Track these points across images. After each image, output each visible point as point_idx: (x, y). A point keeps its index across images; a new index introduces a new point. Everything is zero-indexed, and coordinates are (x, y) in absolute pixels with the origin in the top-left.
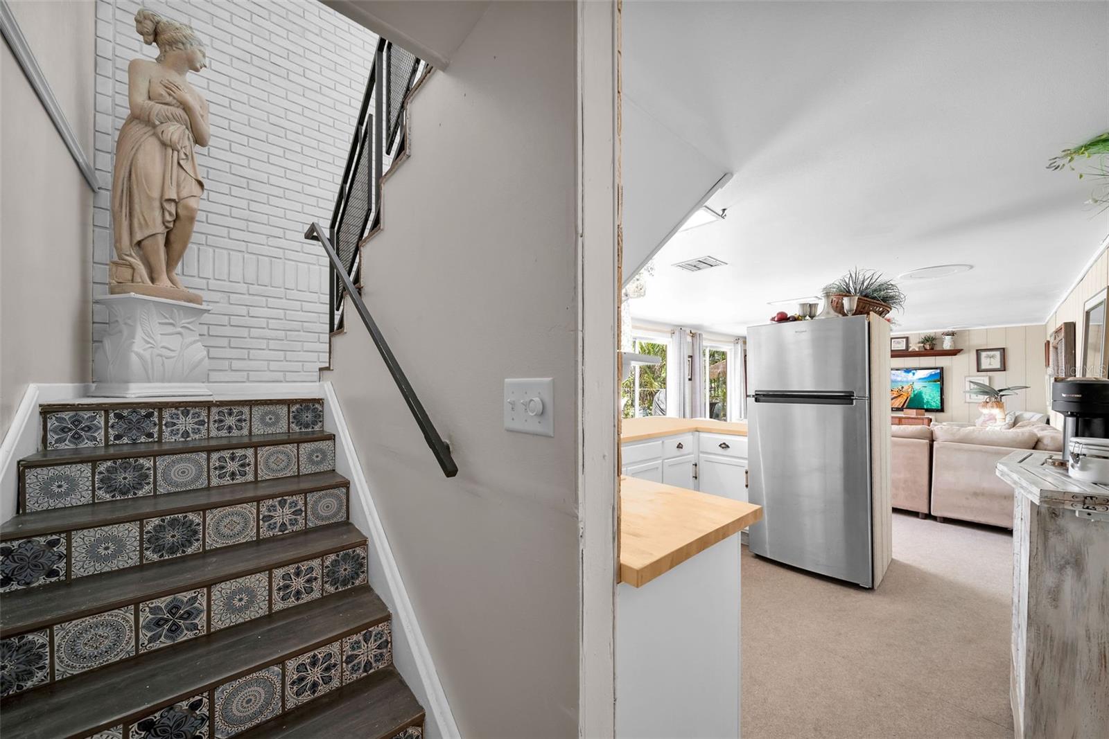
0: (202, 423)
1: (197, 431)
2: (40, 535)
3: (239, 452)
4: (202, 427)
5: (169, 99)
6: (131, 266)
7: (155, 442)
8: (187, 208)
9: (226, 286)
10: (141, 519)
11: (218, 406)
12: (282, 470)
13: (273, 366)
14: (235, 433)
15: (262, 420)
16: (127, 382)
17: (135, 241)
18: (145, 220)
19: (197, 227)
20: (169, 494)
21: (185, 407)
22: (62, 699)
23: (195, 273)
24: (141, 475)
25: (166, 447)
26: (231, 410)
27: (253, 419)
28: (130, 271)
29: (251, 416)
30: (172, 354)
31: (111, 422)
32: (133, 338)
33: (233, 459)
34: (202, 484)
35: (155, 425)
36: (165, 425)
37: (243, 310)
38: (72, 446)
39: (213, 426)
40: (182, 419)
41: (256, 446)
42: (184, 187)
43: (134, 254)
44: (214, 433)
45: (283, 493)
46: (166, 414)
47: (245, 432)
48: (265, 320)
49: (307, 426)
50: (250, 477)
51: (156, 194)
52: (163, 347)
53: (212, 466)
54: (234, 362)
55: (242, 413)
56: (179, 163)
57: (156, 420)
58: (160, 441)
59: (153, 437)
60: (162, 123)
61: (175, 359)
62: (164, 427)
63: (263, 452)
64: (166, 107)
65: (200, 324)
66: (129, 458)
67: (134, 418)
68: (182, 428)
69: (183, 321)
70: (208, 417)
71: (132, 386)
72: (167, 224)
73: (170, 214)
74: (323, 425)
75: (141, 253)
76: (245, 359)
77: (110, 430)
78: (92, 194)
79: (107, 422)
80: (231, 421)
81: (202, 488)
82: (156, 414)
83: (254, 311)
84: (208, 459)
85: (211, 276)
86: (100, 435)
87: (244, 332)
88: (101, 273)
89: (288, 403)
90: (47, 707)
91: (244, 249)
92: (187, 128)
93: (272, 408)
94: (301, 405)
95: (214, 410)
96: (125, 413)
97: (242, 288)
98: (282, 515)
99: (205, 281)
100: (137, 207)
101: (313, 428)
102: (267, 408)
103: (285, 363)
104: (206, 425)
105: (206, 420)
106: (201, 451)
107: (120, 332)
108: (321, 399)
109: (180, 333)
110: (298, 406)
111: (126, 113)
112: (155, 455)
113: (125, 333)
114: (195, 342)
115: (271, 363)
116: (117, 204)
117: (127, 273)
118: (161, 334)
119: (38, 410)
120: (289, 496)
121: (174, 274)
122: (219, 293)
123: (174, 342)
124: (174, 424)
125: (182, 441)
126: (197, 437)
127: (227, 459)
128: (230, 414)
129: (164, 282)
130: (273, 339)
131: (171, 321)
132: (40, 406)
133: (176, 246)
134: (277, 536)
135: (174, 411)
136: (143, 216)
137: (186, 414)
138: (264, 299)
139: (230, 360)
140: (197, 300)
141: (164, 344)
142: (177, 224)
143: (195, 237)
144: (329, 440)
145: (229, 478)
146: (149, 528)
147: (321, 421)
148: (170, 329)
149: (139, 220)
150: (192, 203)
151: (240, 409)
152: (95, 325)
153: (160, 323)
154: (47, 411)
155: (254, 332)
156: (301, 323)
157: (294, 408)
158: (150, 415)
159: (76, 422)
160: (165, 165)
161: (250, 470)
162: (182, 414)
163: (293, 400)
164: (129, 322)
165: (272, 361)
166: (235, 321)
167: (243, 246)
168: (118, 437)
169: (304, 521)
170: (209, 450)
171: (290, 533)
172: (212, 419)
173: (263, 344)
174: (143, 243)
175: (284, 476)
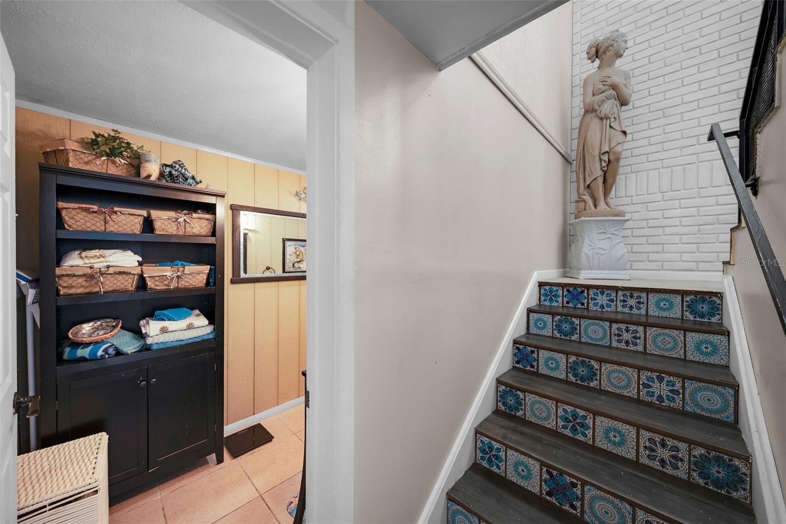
0: (612, 301)
1: (609, 305)
2: (529, 346)
3: (632, 327)
4: (612, 303)
5: (604, 88)
6: (584, 201)
7: (585, 308)
8: (615, 153)
9: (646, 198)
10: (567, 354)
11: (623, 290)
12: (668, 350)
13: (685, 257)
14: (635, 311)
15: (657, 304)
16: (580, 270)
17: (586, 185)
18: (591, 171)
19: (622, 162)
20: (587, 344)
21: (602, 289)
22: (525, 430)
23: (624, 194)
24: (573, 328)
25: (591, 314)
26: (632, 294)
27: (649, 303)
28: (584, 204)
29: (647, 301)
30: (604, 252)
31: (565, 293)
32: (583, 244)
33: (627, 330)
34: (606, 343)
35: (585, 298)
36: (591, 299)
37: (659, 214)
38: (549, 304)
39: (620, 304)
40: (600, 297)
41: (646, 325)
42: (613, 140)
43: (586, 194)
44: (620, 309)
45: (662, 371)
46: (591, 292)
47: (643, 312)
48: (678, 219)
49: (703, 316)
50: (640, 348)
51: (597, 153)
52: (599, 248)
53: (613, 333)
54: (651, 255)
55: (640, 297)
56: (610, 126)
57: (586, 295)
58: (587, 309)
59: (584, 305)
60: (600, 106)
61: (605, 256)
62: (590, 300)
63: (651, 331)
64: (603, 94)
65: (623, 229)
66: (568, 316)
67: (575, 292)
68: (600, 302)
69: (612, 230)
70: (616, 297)
71: (582, 272)
72: (603, 169)
73: (605, 161)
74: (722, 318)
75: (590, 191)
76: (660, 252)
77: (564, 298)
78: (570, 165)
79: (563, 293)
80: (632, 302)
81: (606, 346)
82: (586, 291)
83: (668, 214)
84: (610, 327)
85: (634, 194)
86: (560, 299)
87: (659, 231)
88: (572, 208)
89: (683, 293)
90: (519, 429)
91: (660, 166)
92: (615, 100)
93: (666, 296)
94: (696, 297)
95: (620, 293)
96: (571, 289)
97: (659, 196)
98: (661, 389)
99: (630, 198)
100: (587, 165)
101: (709, 319)
102: (662, 296)
103: (697, 254)
104: (615, 302)
105: (615, 299)
106: (606, 321)
107: (578, 240)
108: (719, 293)
109: (609, 238)
110: (692, 297)
111: (583, 111)
112: (580, 317)
113: (580, 241)
114: (619, 243)
115: (683, 254)
116: (578, 167)
117: (582, 205)
118: (598, 240)
119: (537, 284)
120: (667, 375)
121: (609, 199)
122: (640, 205)
123: (605, 244)
124: (596, 299)
125: (600, 311)
126: (609, 309)
127: (623, 330)
128: (632, 297)
129: (602, 205)
130: (684, 234)
131: (604, 231)
132: (538, 282)
133: (609, 181)
134: (655, 403)
135: (595, 290)
136: (591, 169)
137: (602, 293)
138: (677, 202)
139: (648, 254)
140: (622, 214)
141: (600, 246)
142: (610, 166)
143: (621, 170)
144: (721, 335)
145: (624, 344)
146: (571, 360)
147: (719, 314)
148: (604, 236)
149: (588, 171)
150: (619, 149)
151: (639, 294)
152: (571, 237)
153: (597, 233)
154: (541, 285)
155: (668, 230)
156: (715, 217)
157: (688, 298)
158: (583, 292)
159: (551, 292)
160: (602, 131)
161: (640, 342)
162: (600, 293)
163: (686, 291)
164: (582, 234)
165: (684, 253)
166: (652, 223)
167: (658, 164)
168: (568, 303)
169: (681, 402)
170: (612, 321)
171: (667, 406)
172: (619, 300)
173: (676, 239)
174: (591, 185)
175: (670, 356)
